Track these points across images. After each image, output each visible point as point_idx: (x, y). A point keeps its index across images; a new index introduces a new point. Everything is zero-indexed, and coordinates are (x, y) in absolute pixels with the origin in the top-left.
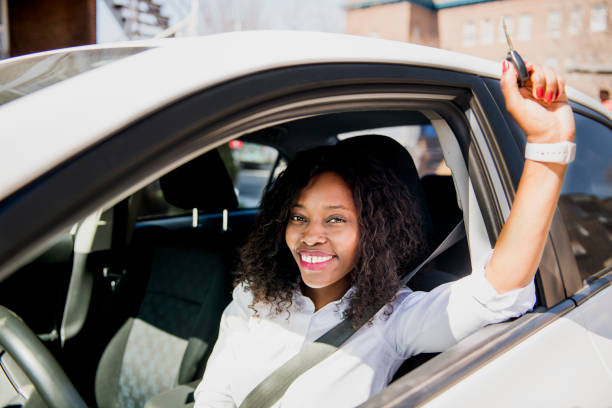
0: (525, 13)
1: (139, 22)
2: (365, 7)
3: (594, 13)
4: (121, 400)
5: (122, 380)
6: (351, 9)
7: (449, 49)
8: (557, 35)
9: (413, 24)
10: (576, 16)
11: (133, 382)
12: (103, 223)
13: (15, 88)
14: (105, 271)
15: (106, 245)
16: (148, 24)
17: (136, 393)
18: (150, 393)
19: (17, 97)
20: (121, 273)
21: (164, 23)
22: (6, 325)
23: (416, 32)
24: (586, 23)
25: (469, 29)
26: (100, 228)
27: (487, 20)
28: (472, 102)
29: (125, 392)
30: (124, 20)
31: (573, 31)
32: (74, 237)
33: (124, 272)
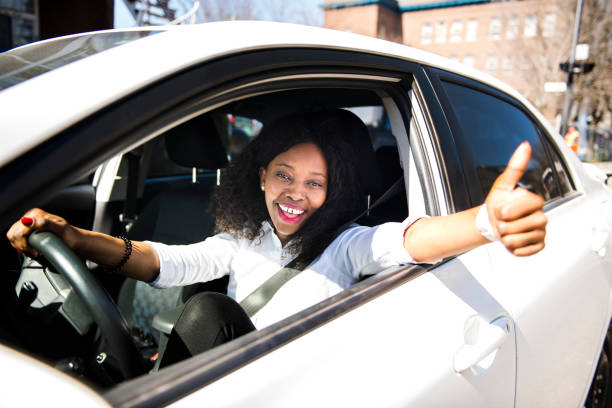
0: (472, 19)
1: (149, 13)
2: (340, 7)
3: (527, 21)
4: (134, 319)
5: (135, 302)
6: (328, 9)
7: (409, 45)
8: (497, 37)
9: (380, 23)
10: (513, 23)
11: (144, 304)
12: (119, 178)
13: (44, 64)
14: (121, 217)
15: (123, 196)
16: (157, 16)
17: (146, 313)
18: (157, 312)
19: (47, 71)
20: (133, 218)
21: (170, 15)
22: (50, 243)
23: (383, 30)
24: (521, 29)
25: (426, 30)
26: (116, 182)
27: (442, 23)
28: (413, 84)
29: (138, 311)
30: (137, 12)
31: (510, 35)
32: (96, 188)
33: (136, 218)
